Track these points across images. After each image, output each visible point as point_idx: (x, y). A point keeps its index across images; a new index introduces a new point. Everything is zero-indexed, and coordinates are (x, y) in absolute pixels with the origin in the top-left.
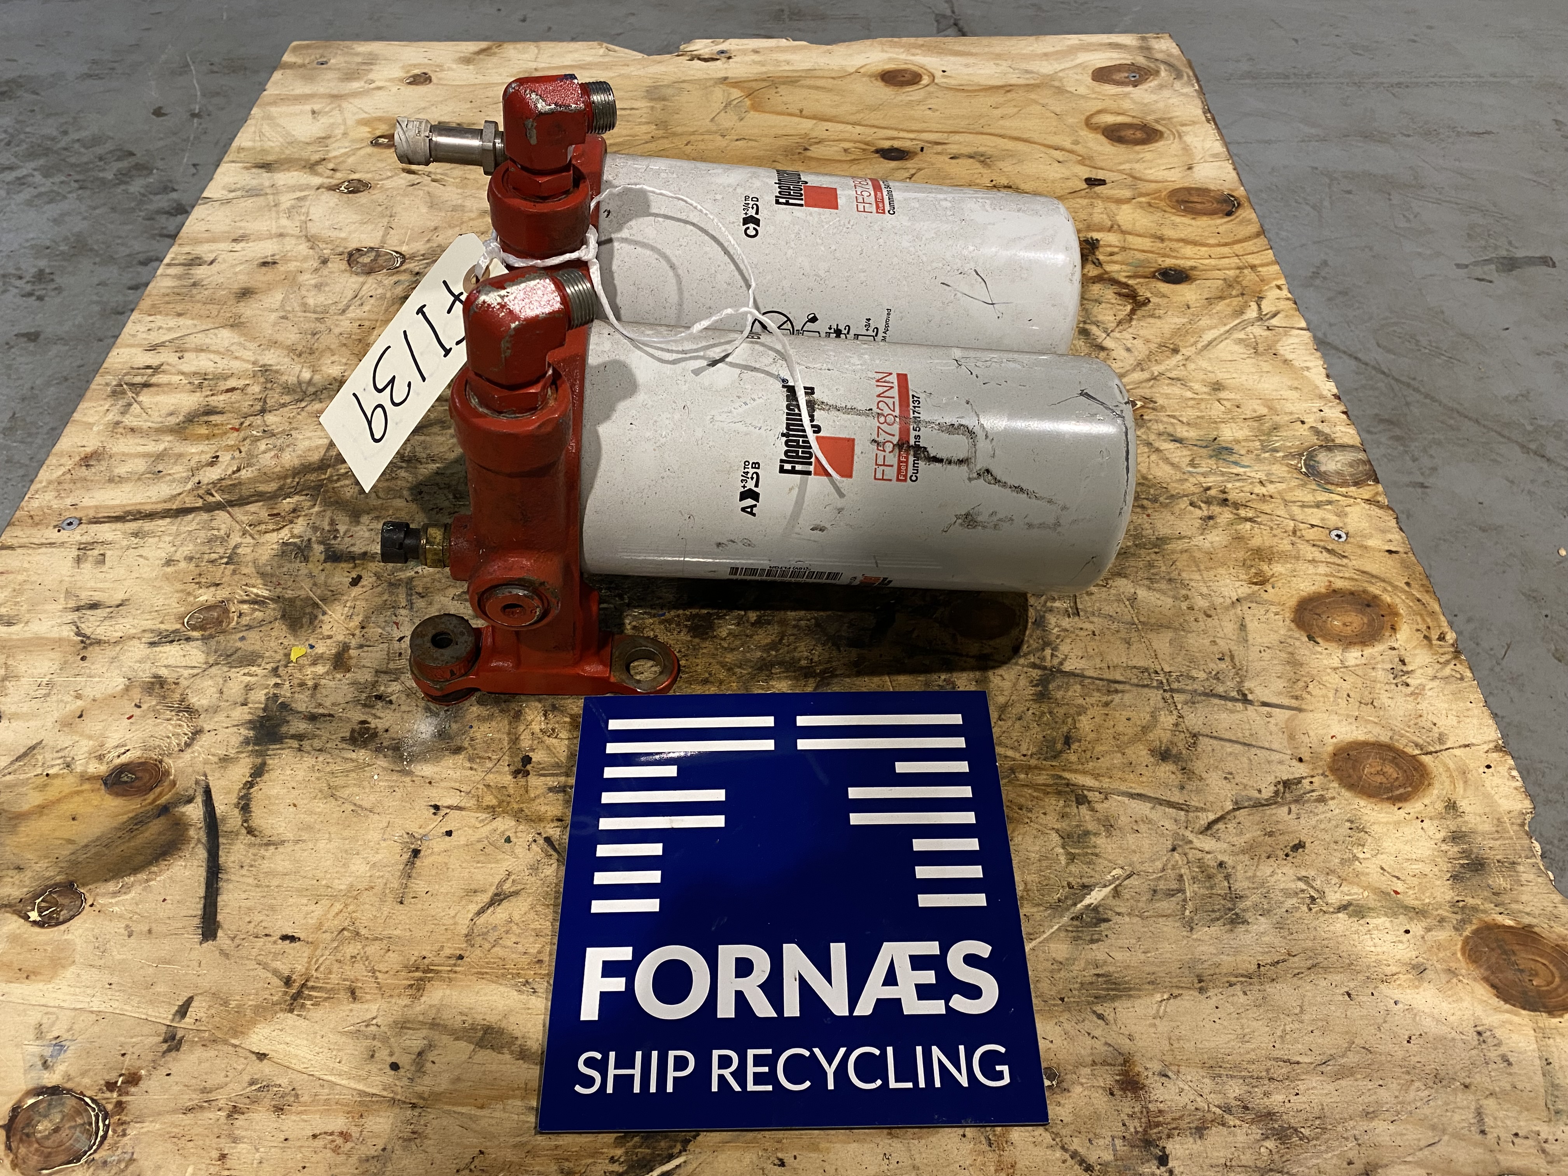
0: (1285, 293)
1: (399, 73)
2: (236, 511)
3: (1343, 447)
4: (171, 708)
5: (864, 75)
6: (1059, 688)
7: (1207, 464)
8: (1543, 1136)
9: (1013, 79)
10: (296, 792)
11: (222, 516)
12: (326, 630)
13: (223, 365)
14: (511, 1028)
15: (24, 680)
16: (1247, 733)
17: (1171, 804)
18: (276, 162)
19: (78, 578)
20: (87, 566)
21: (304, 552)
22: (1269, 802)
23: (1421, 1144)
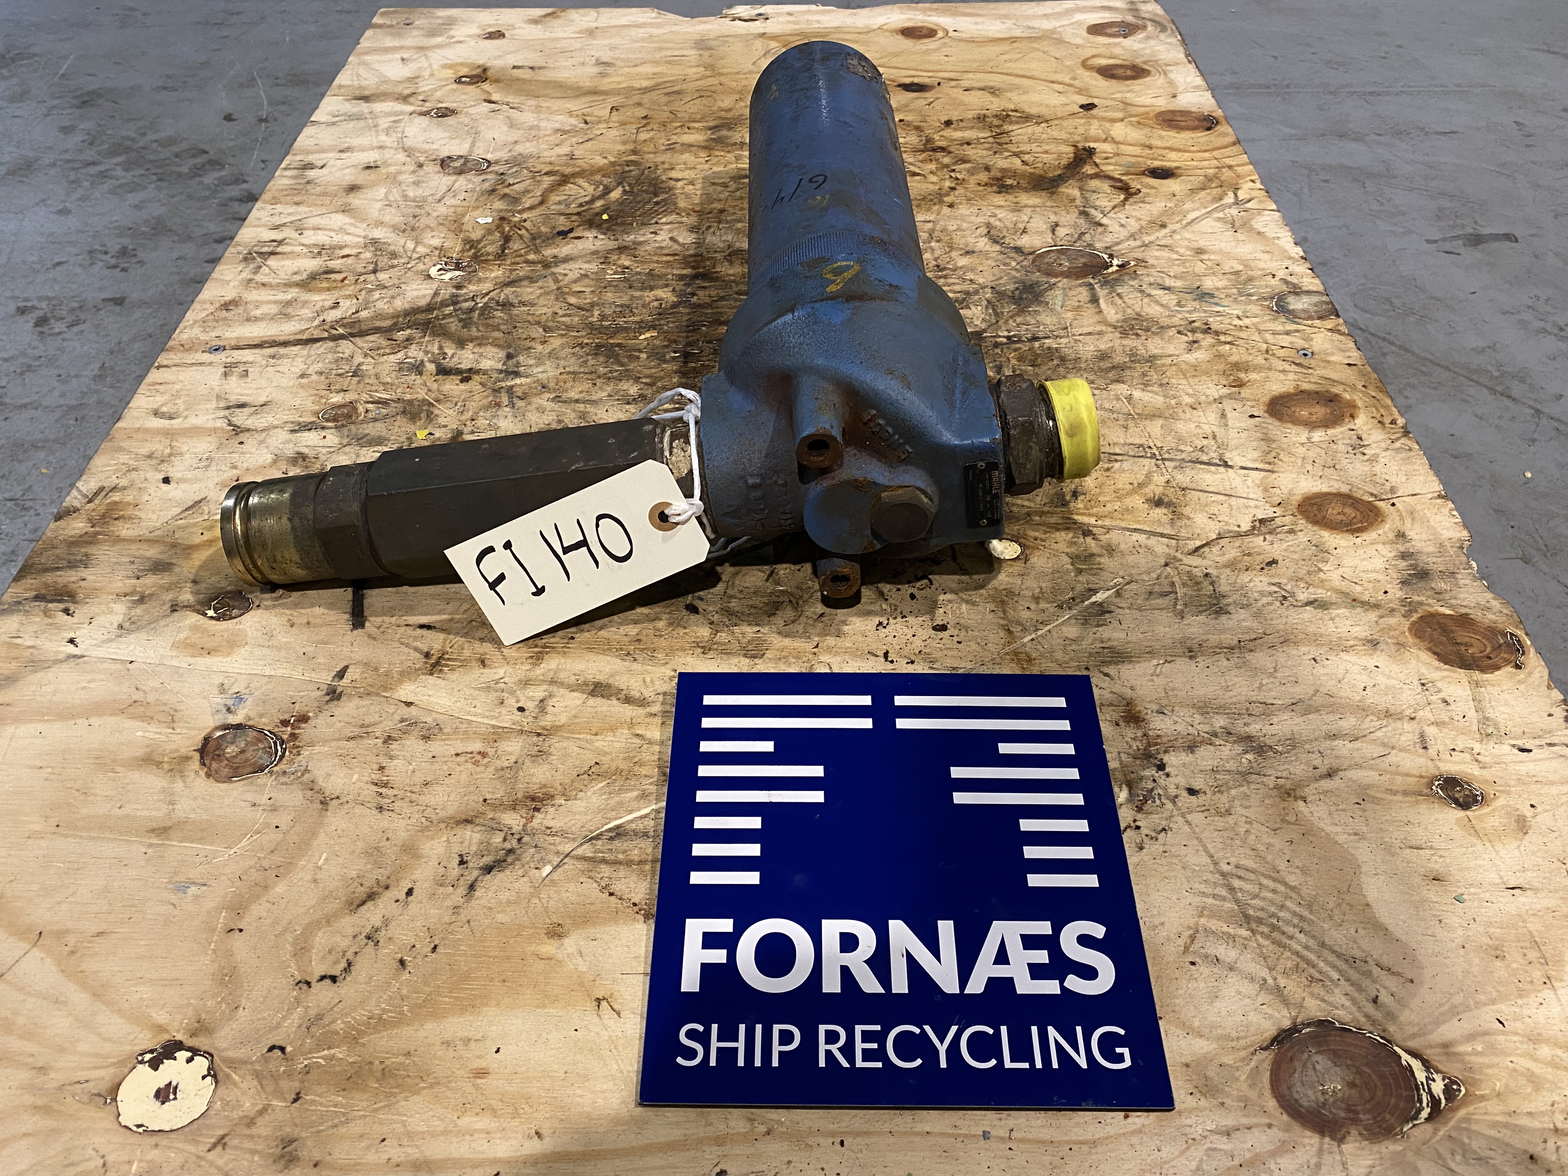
0: (1258, 185)
1: (475, 30)
2: (358, 340)
3: (1309, 292)
5: (886, 31)
7: (1191, 305)
8: (1476, 751)
9: (1017, 33)
11: (345, 344)
12: (442, 421)
13: (338, 239)
14: (617, 684)
15: (187, 456)
16: (1228, 487)
17: (1162, 535)
18: (372, 95)
19: (227, 387)
20: (233, 380)
21: (418, 368)
22: (1246, 534)
23: (1375, 755)
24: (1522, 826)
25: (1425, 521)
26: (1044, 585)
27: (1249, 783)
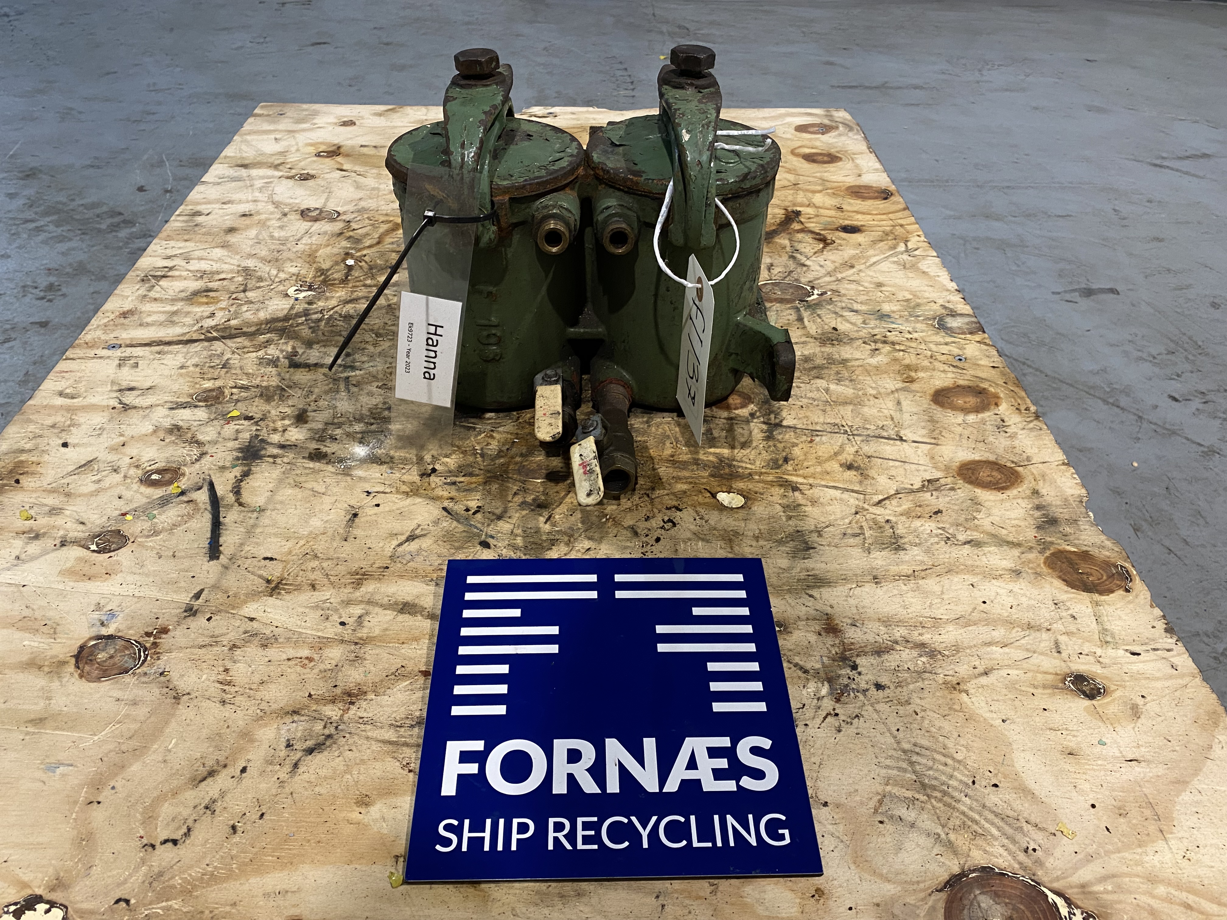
0: (923, 238)
1: (334, 120)
2: (229, 342)
3: (962, 315)
4: (185, 442)
6: (780, 434)
7: (873, 323)
8: (1098, 654)
10: (272, 485)
11: (218, 344)
12: (291, 401)
13: (216, 267)
14: (422, 603)
15: (83, 427)
16: (903, 456)
17: (853, 491)
18: (251, 164)
19: (120, 375)
20: (125, 370)
21: (274, 363)
22: (918, 491)
23: (1020, 658)
24: (1135, 712)
25: (1053, 482)
26: (762, 527)
27: (923, 679)
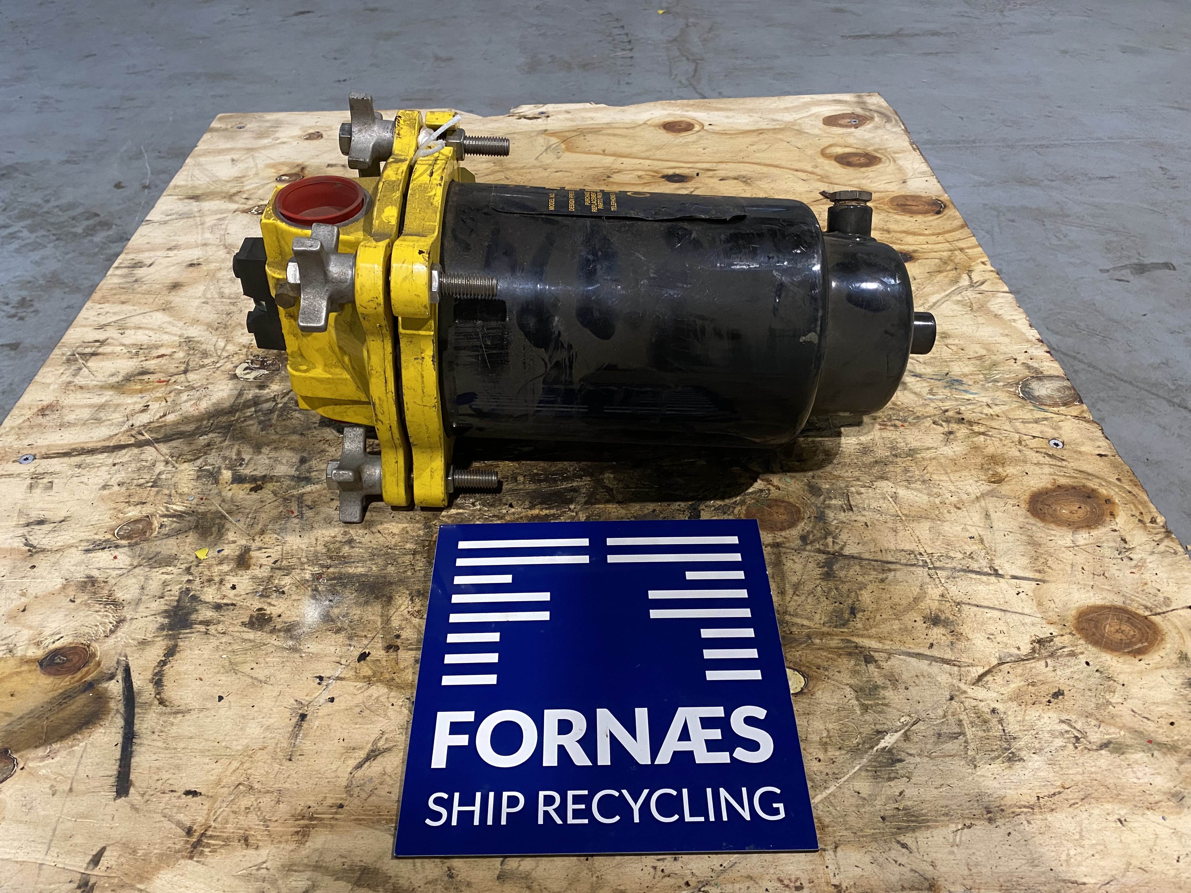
0: (989, 267)
1: (299, 133)
2: (161, 446)
3: (1051, 377)
4: (100, 602)
5: (650, 125)
6: (842, 568)
7: (943, 393)
9: (763, 125)
10: (201, 669)
11: (150, 450)
12: (231, 536)
13: (155, 338)
16: (1002, 602)
17: (945, 661)
18: (203, 194)
19: (30, 501)
20: (37, 491)
21: (215, 476)
22: (1027, 658)
26: (830, 726)
